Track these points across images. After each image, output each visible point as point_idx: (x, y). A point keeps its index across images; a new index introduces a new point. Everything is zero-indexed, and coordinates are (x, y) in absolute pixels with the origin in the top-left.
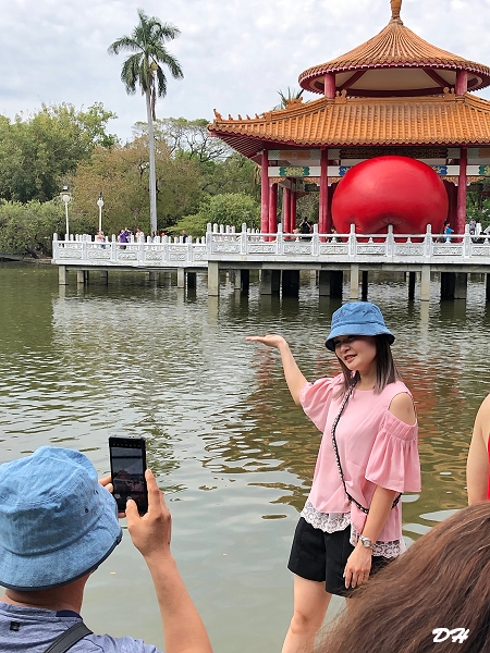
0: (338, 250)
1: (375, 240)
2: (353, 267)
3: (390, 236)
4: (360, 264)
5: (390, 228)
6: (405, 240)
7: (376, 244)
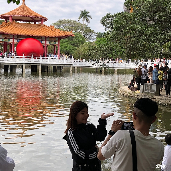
0: (20, 60)
1: (29, 58)
2: (24, 64)
3: (32, 57)
4: (26, 63)
5: (32, 55)
6: (36, 58)
7: (29, 59)
